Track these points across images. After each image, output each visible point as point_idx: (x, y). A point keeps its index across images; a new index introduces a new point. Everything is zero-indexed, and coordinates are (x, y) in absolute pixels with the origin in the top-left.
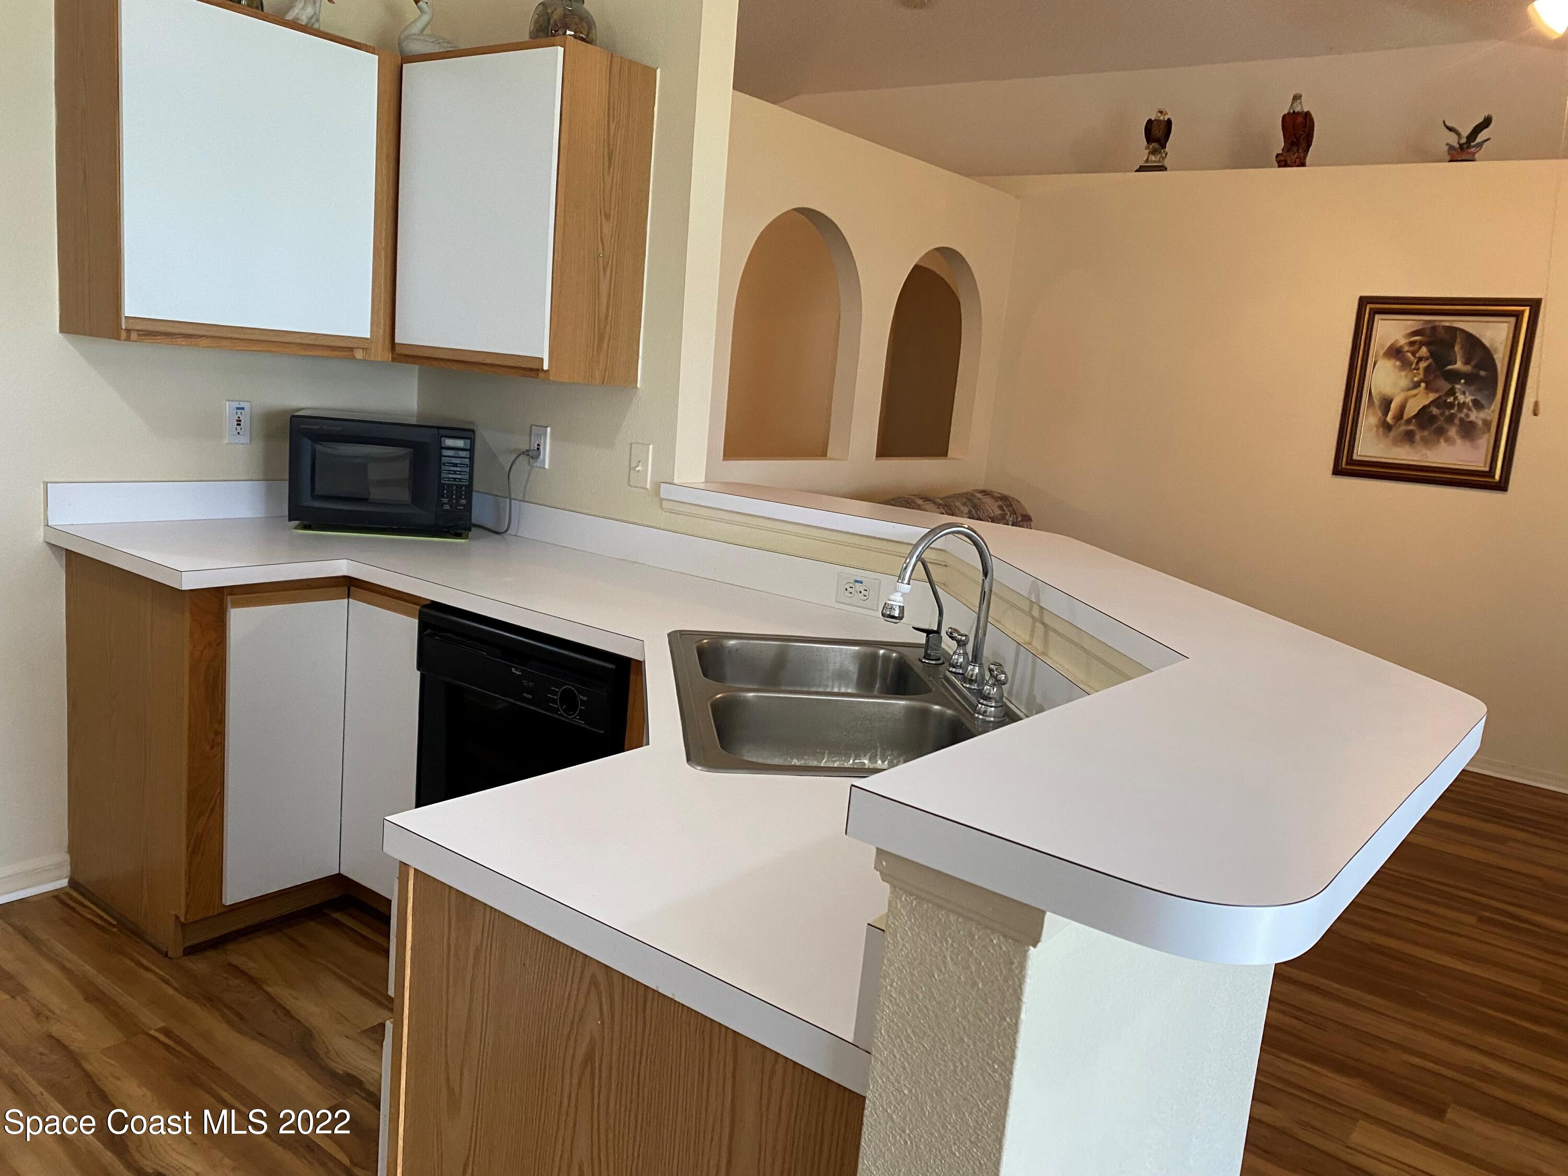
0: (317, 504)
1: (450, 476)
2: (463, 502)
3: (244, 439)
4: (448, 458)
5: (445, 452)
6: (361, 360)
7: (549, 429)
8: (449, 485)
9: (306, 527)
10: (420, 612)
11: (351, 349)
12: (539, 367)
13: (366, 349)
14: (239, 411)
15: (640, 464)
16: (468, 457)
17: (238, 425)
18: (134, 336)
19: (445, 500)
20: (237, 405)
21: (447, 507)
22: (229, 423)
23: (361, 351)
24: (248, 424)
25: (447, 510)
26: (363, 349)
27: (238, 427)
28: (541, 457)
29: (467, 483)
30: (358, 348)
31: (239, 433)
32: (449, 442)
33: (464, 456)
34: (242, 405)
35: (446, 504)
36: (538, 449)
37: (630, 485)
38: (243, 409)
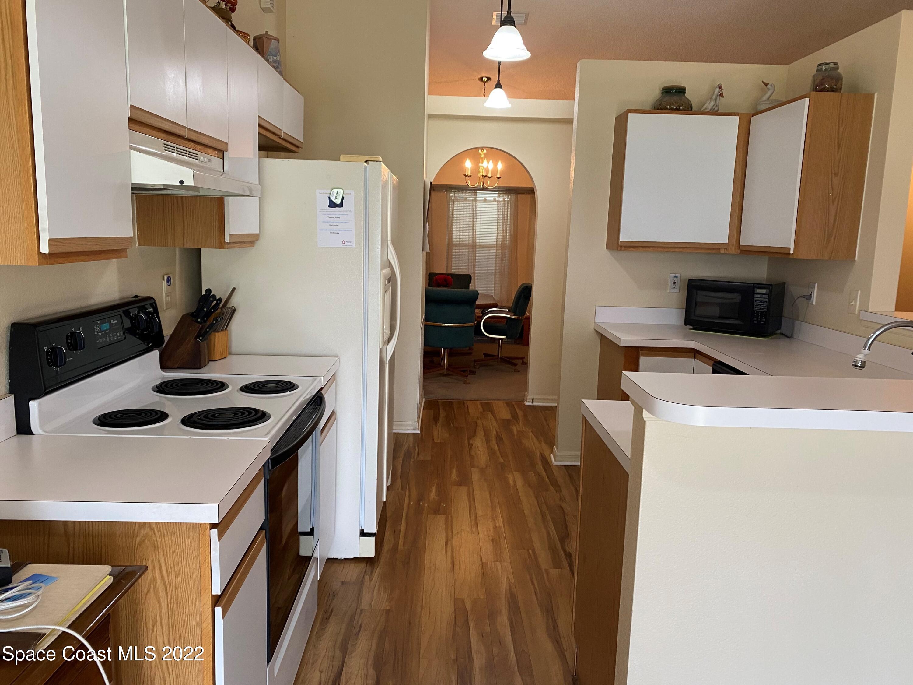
0: (696, 318)
1: (758, 307)
2: (764, 320)
3: (677, 290)
4: (757, 298)
5: (756, 296)
6: (723, 253)
7: (816, 284)
8: (758, 312)
9: (694, 329)
10: (713, 364)
11: (719, 249)
12: (789, 253)
13: (726, 248)
14: (675, 278)
15: (854, 301)
16: (768, 297)
17: (674, 284)
18: (623, 248)
19: (755, 319)
20: (674, 275)
21: (755, 322)
22: (670, 284)
23: (724, 249)
24: (679, 283)
25: (755, 323)
26: (725, 248)
27: (674, 285)
28: (812, 299)
29: (766, 311)
30: (721, 248)
31: (674, 288)
32: (759, 291)
33: (765, 297)
34: (677, 275)
35: (755, 320)
36: (811, 294)
37: (848, 313)
38: (677, 277)
